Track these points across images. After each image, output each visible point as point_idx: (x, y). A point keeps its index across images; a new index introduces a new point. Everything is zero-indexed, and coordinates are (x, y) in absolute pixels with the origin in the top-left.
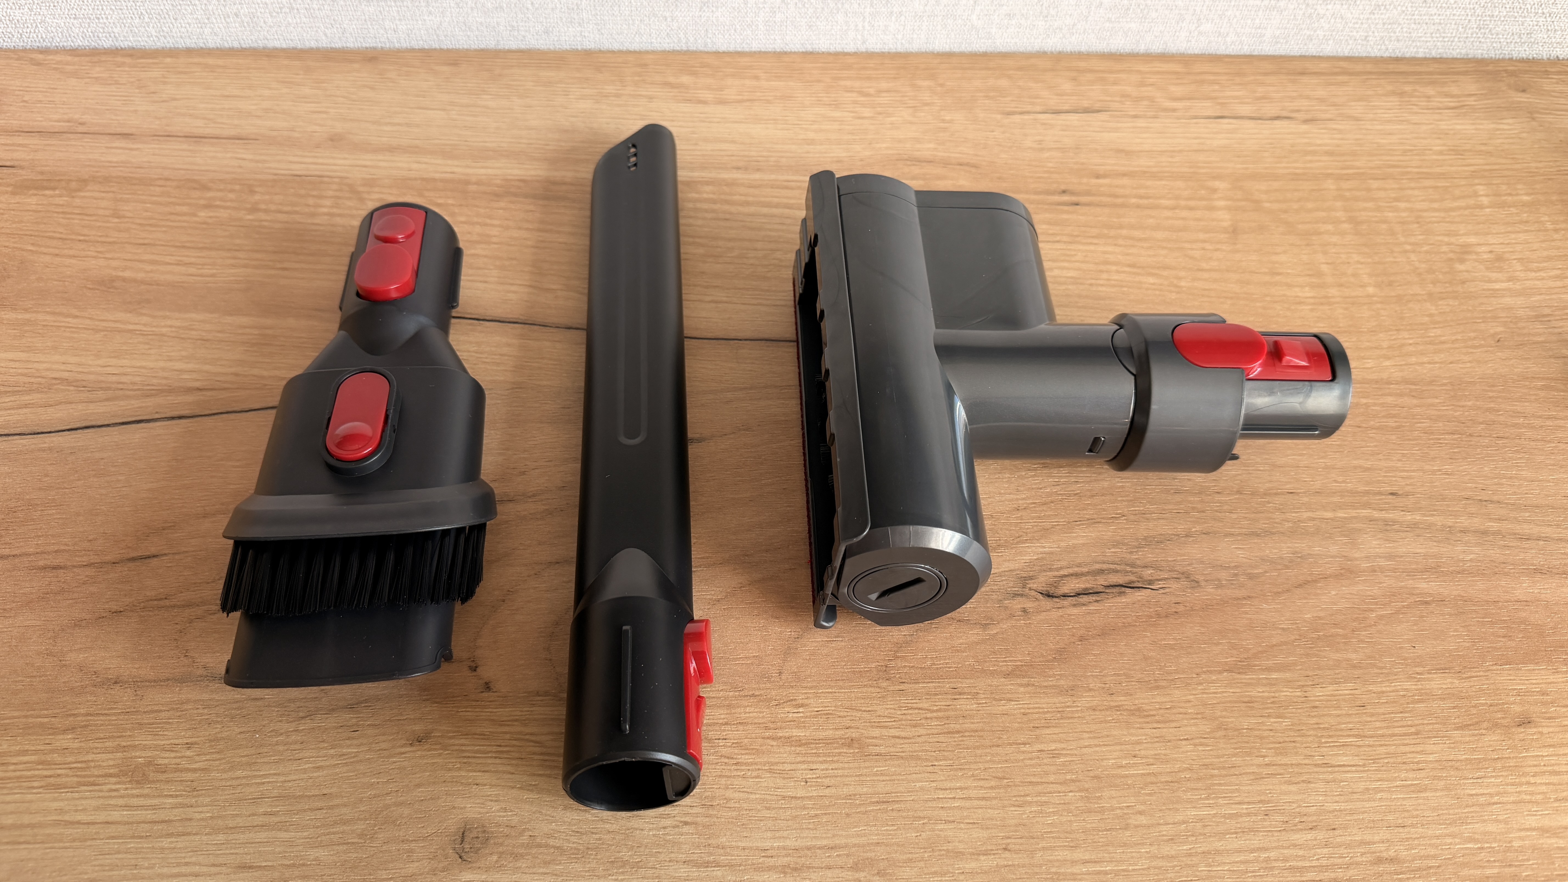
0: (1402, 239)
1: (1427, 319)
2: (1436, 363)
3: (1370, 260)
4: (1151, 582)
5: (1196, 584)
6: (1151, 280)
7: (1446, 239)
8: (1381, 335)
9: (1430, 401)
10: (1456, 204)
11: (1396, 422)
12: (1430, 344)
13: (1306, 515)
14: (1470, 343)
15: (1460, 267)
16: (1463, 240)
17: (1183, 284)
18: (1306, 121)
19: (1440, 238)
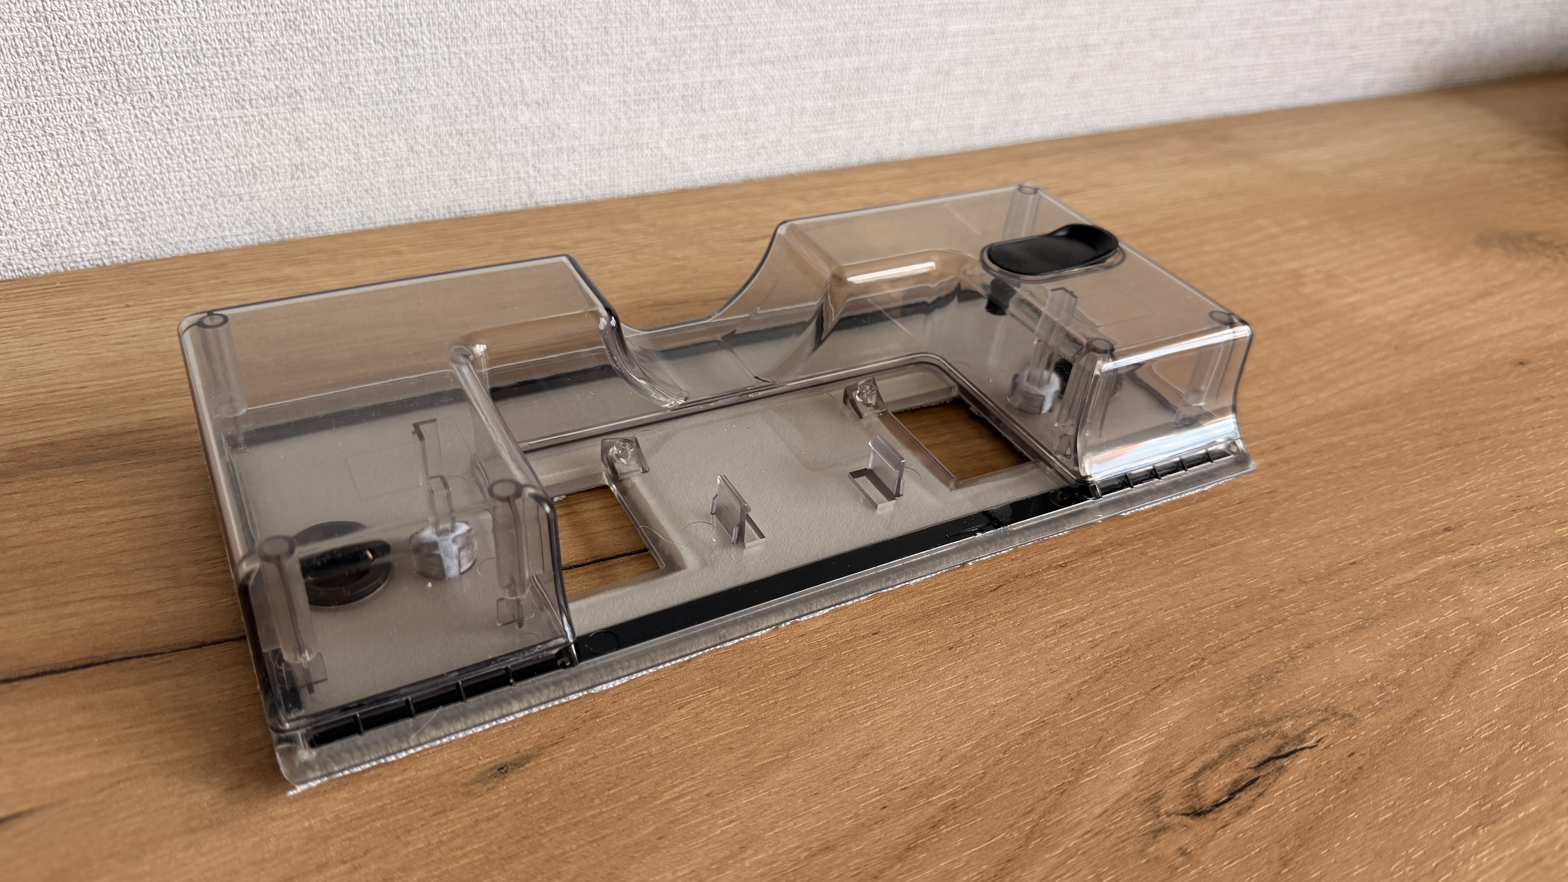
1: (1319, 344)
2: (1364, 383)
4: (1301, 738)
5: (1350, 720)
7: (1271, 269)
9: (1393, 421)
11: (1382, 452)
12: (1343, 366)
13: (1390, 583)
14: (1375, 357)
19: (1265, 269)
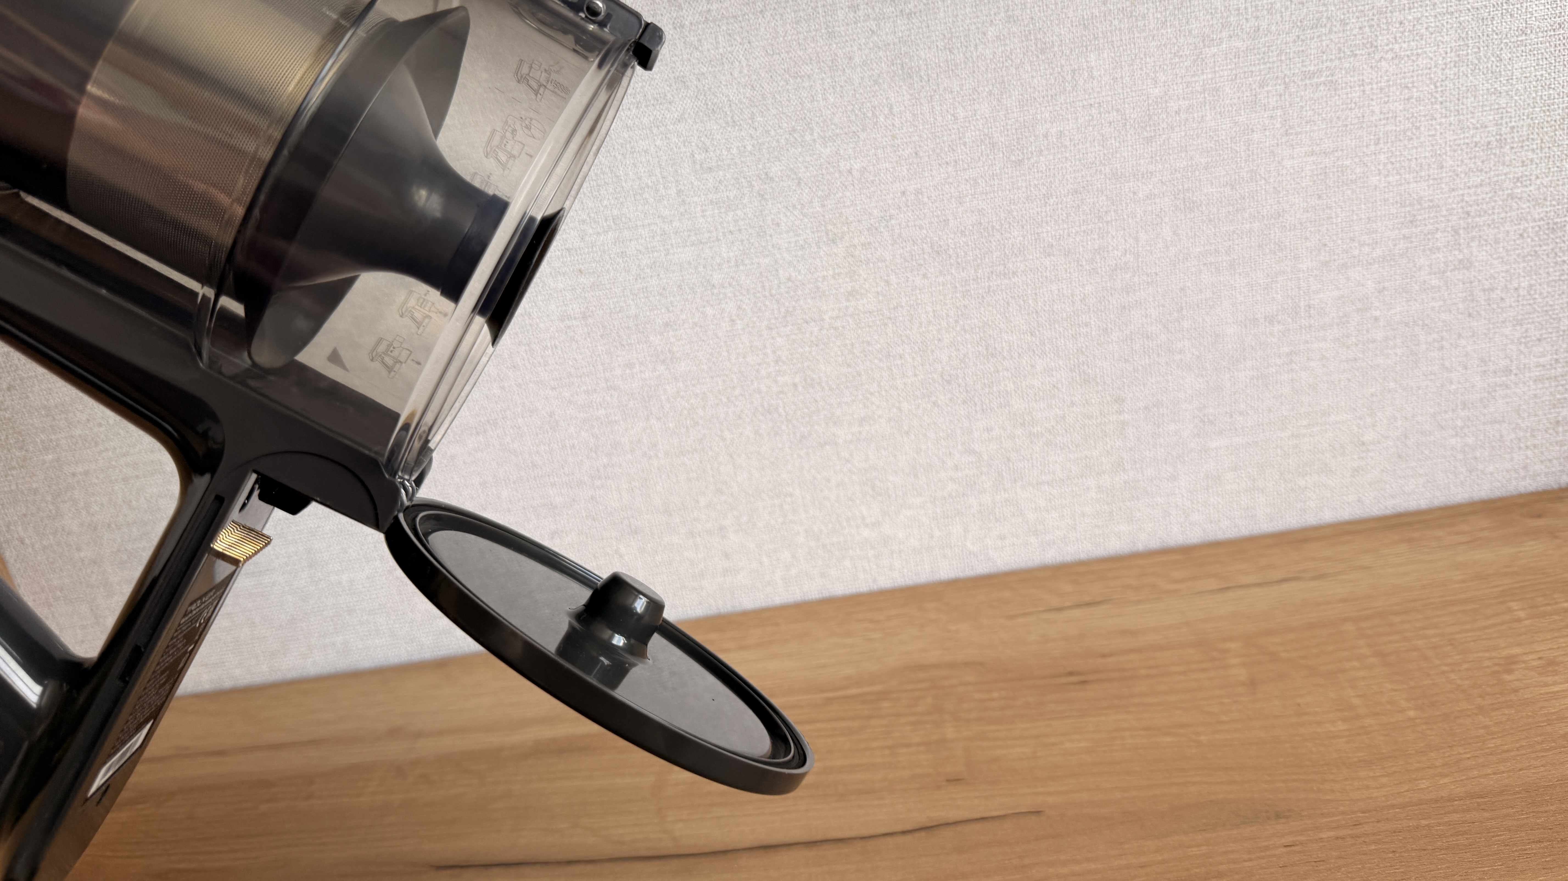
0: (1437, 662)
1: (1482, 731)
2: (1503, 772)
3: (1405, 686)
6: (1169, 739)
7: (1487, 655)
8: (1432, 754)
9: (1504, 811)
10: (1490, 622)
11: (1467, 839)
12: (1491, 754)
14: (1538, 747)
15: (1507, 677)
16: (1504, 653)
17: (1202, 738)
18: (1314, 578)
19: (1480, 654)
